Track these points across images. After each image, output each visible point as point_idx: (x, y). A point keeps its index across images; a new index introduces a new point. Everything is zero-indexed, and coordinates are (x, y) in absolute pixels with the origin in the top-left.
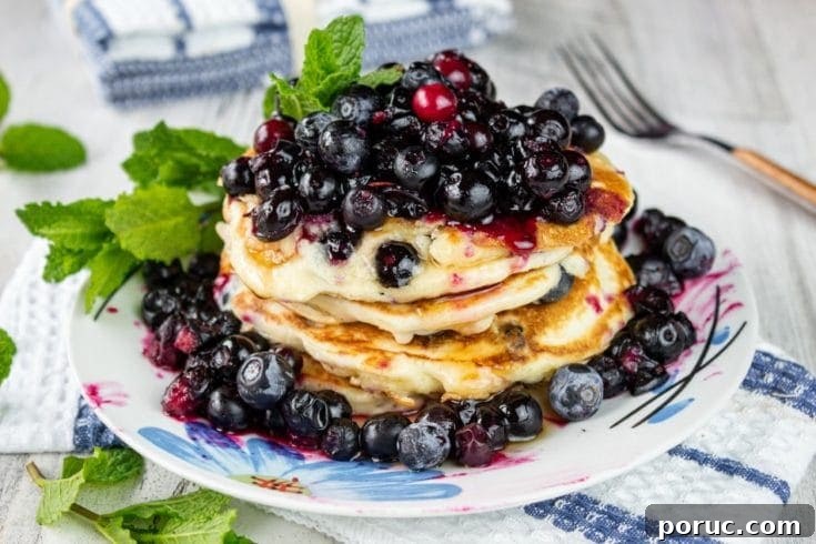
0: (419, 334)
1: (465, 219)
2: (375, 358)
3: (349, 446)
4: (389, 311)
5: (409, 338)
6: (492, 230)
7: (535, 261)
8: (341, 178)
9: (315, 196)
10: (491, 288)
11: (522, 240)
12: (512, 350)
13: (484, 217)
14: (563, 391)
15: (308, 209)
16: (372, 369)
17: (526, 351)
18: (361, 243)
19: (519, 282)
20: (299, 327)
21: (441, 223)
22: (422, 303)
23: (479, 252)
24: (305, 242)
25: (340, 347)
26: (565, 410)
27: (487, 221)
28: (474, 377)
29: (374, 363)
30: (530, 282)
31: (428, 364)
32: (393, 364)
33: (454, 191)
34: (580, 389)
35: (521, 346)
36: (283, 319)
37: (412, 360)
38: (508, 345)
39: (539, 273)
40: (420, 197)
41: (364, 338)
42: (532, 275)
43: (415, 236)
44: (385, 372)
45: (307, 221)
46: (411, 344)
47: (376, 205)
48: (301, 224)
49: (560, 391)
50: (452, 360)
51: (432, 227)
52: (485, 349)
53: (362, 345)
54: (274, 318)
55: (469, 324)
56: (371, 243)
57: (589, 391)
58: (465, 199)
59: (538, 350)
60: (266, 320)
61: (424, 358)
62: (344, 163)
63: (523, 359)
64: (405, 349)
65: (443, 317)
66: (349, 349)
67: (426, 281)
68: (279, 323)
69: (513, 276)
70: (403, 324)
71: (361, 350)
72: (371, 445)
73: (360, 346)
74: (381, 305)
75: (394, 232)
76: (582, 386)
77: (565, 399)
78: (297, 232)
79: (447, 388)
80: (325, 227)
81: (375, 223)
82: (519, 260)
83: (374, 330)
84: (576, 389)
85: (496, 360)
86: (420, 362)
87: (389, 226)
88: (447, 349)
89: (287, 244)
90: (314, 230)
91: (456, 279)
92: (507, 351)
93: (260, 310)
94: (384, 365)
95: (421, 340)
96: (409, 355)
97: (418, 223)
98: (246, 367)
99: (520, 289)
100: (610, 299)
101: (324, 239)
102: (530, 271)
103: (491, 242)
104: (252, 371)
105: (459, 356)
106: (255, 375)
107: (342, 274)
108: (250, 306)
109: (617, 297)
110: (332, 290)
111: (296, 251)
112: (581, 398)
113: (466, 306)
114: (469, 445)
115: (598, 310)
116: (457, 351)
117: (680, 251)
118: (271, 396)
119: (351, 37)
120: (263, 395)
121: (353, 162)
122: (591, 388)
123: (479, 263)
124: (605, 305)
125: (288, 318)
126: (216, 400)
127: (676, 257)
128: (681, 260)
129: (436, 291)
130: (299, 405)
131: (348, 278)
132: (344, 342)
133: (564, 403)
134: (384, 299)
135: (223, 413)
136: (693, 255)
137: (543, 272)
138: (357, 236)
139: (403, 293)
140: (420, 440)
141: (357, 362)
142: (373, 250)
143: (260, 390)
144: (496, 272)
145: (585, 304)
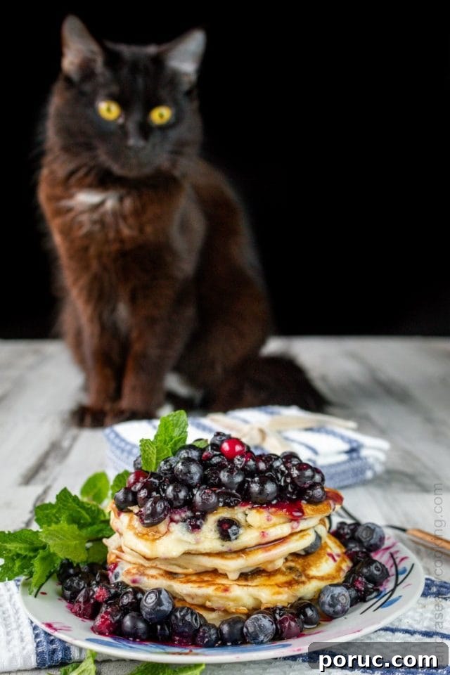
0: (244, 571)
1: (263, 503)
2: (220, 588)
3: (214, 636)
4: (226, 558)
5: (236, 576)
6: (279, 506)
7: (303, 525)
8: (190, 488)
9: (176, 497)
10: (282, 540)
11: (296, 511)
12: (296, 578)
13: (273, 500)
14: (329, 598)
15: (173, 506)
16: (220, 594)
17: (303, 578)
18: (207, 520)
19: (295, 538)
20: (169, 579)
21: (249, 507)
22: (243, 551)
23: (274, 519)
24: (173, 524)
25: (197, 585)
26: (331, 610)
27: (274, 502)
28: (279, 593)
29: (220, 590)
30: (302, 537)
31: (250, 589)
32: (231, 589)
33: (255, 488)
34: (338, 596)
35: (300, 576)
36: (158, 576)
37: (241, 588)
38: (294, 576)
39: (305, 533)
40: (237, 492)
41: (210, 579)
42: (302, 534)
43: (236, 514)
44: (227, 594)
45: (172, 513)
46: (238, 580)
47: (213, 499)
48: (169, 515)
49: (326, 599)
50: (264, 585)
51: (245, 509)
52: (280, 579)
54: (152, 577)
55: (271, 562)
56: (212, 520)
57: (343, 597)
58: (262, 491)
59: (310, 578)
60: (148, 578)
61: (248, 586)
62: (192, 478)
63: (303, 583)
64: (235, 583)
65: (258, 558)
66: (203, 585)
67: (247, 538)
68: (156, 578)
69: (292, 535)
70: (232, 566)
71: (210, 585)
72: (226, 636)
73: (210, 583)
74: (220, 554)
75: (225, 513)
76: (339, 594)
77: (331, 602)
78: (167, 519)
79: (263, 601)
80: (183, 515)
81: (214, 509)
82: (295, 524)
83: (215, 572)
84: (336, 596)
85: (289, 584)
86: (245, 588)
87: (220, 510)
88: (259, 580)
89: (162, 527)
90: (177, 517)
91: (263, 534)
92: (294, 579)
93: (143, 574)
94: (226, 590)
95: (244, 576)
96: (239, 585)
97: (236, 508)
98: (147, 596)
99: (297, 540)
100: (339, 556)
101: (184, 521)
102: (301, 531)
103: (280, 512)
104: (151, 598)
105: (268, 583)
106: (153, 600)
107: (198, 537)
108: (137, 574)
109: (342, 555)
110: (193, 547)
111: (168, 530)
112: (339, 601)
113: (270, 550)
114: (287, 624)
115: (335, 560)
116: (266, 580)
117: (366, 535)
118: (164, 611)
119: (179, 423)
120: (160, 610)
121: (196, 477)
122: (344, 595)
123: (274, 525)
124: (337, 558)
125: (162, 575)
126: (128, 621)
127: (366, 538)
128: (368, 539)
129: (253, 542)
130: (182, 614)
131: (203, 539)
132: (199, 582)
133: (330, 605)
134: (224, 549)
135: (134, 626)
136: (374, 536)
137: (308, 531)
138: (204, 516)
139: (235, 544)
140: (259, 623)
141: (209, 590)
142: (215, 522)
143: (158, 608)
144: (285, 529)
145: (327, 556)
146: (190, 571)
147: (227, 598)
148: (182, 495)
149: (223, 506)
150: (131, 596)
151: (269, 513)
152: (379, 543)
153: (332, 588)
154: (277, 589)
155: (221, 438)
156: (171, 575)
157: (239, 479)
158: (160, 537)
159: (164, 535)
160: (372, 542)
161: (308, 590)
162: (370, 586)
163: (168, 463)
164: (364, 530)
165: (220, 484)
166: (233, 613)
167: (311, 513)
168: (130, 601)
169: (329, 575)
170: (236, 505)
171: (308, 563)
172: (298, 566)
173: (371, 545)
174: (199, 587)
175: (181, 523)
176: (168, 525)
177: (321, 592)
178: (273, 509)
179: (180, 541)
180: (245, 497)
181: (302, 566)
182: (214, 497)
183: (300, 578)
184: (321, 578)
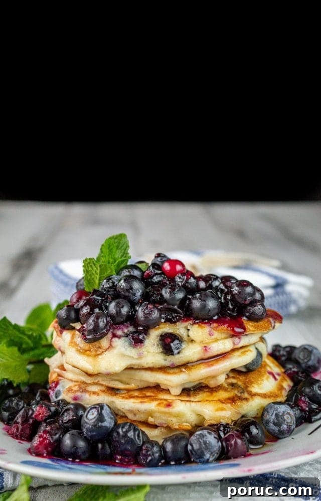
0: (187, 386)
1: (204, 319)
2: (163, 403)
3: (157, 455)
4: (168, 373)
5: (178, 391)
6: (220, 321)
7: (244, 341)
8: (133, 304)
9: (119, 313)
10: (223, 356)
11: (238, 327)
12: (239, 394)
13: (214, 316)
14: (273, 416)
15: (115, 322)
16: (163, 409)
17: (246, 395)
18: (149, 334)
19: (237, 353)
20: (111, 395)
21: (191, 322)
22: (186, 366)
23: (216, 334)
24: (115, 340)
25: (139, 400)
26: (276, 429)
27: (216, 318)
28: (222, 409)
29: (162, 405)
30: (244, 353)
31: (193, 404)
32: (174, 405)
33: (196, 304)
34: (283, 414)
35: (243, 392)
36: (100, 393)
37: (183, 403)
38: (236, 392)
39: (246, 349)
40: (178, 308)
41: (152, 394)
42: (243, 350)
43: (178, 329)
44: (170, 410)
45: (114, 329)
46: (180, 395)
47: (156, 314)
48: (111, 331)
49: (271, 417)
50: (207, 400)
51: (188, 324)
52: (223, 395)
53: (153, 398)
54: (94, 393)
55: (214, 377)
56: (155, 334)
57: (288, 416)
58: (204, 307)
59: (253, 395)
60: (90, 395)
61: (190, 401)
62: (134, 294)
63: (246, 399)
64: (177, 398)
65: (200, 373)
66: (146, 400)
67: (190, 352)
68: (98, 395)
69: (233, 350)
70: (175, 381)
71: (153, 400)
72: (170, 455)
74: (162, 369)
75: (167, 329)
76: (284, 412)
77: (276, 421)
78: (110, 335)
79: (207, 417)
80: (126, 331)
81: (156, 324)
82: (236, 340)
83: (157, 388)
84: (280, 414)
85: (232, 400)
86: (188, 404)
87: (162, 326)
88: (202, 396)
89: (105, 342)
90: (119, 333)
91: (206, 349)
92: (236, 395)
93: (85, 391)
94: (169, 405)
95: (187, 392)
96: (182, 401)
97: (177, 323)
98: (88, 412)
99: (239, 356)
100: (279, 375)
101: (127, 336)
102: (242, 348)
103: (221, 327)
104: (93, 414)
105: (211, 398)
106: (95, 415)
107: (141, 351)
108: (78, 391)
109: (282, 374)
110: (135, 362)
111: (111, 345)
112: (285, 420)
113: (212, 365)
114: (233, 442)
115: (275, 379)
116: (208, 396)
117: (304, 357)
118: (106, 427)
119: (121, 245)
120: (101, 427)
121: (139, 294)
122: (289, 414)
123: (216, 340)
124: (277, 377)
125: (104, 391)
126: (67, 441)
127: (303, 360)
128: (306, 361)
129: (196, 357)
130: (124, 430)
131: (145, 353)
132: (142, 397)
133: (275, 424)
134: (167, 363)
135: (74, 445)
136: (313, 358)
137: (249, 348)
138: (146, 330)
139: (177, 359)
140: (205, 439)
141: (152, 406)
142: (158, 336)
143: (100, 424)
144: (226, 345)
145: (268, 374)
146: (133, 386)
147: (170, 414)
148: (125, 310)
149: (165, 322)
150: (71, 413)
151: (211, 328)
152: (317, 365)
153: (276, 406)
154: (221, 405)
155: (161, 259)
156: (113, 391)
157: (180, 295)
158: (103, 352)
159: (106, 350)
160: (310, 363)
161: (251, 407)
162: (314, 406)
163: (110, 281)
164: (301, 352)
165: (162, 300)
166: (176, 430)
167: (252, 329)
168: (71, 418)
169: (271, 393)
170: (178, 321)
171: (250, 380)
172: (240, 383)
173: (309, 367)
174: (141, 402)
175: (123, 338)
176: (111, 341)
177: (264, 410)
178: (215, 325)
179: (123, 356)
180: (187, 313)
181: (245, 383)
182: (156, 312)
183: (242, 394)
184: (264, 396)
